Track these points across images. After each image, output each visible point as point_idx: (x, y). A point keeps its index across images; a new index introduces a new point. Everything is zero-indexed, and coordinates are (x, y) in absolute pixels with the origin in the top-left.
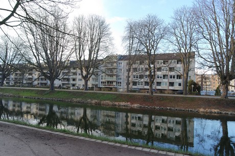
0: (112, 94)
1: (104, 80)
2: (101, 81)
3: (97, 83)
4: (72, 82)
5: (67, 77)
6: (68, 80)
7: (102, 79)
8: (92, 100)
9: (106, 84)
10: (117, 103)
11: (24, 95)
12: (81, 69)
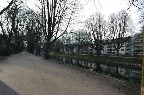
0: (131, 58)
1: (133, 50)
2: (131, 50)
3: (129, 52)
4: (113, 51)
5: (110, 49)
6: (111, 50)
7: (132, 49)
8: (117, 62)
9: (135, 52)
10: (131, 64)
11: (85, 58)
12: (114, 44)
